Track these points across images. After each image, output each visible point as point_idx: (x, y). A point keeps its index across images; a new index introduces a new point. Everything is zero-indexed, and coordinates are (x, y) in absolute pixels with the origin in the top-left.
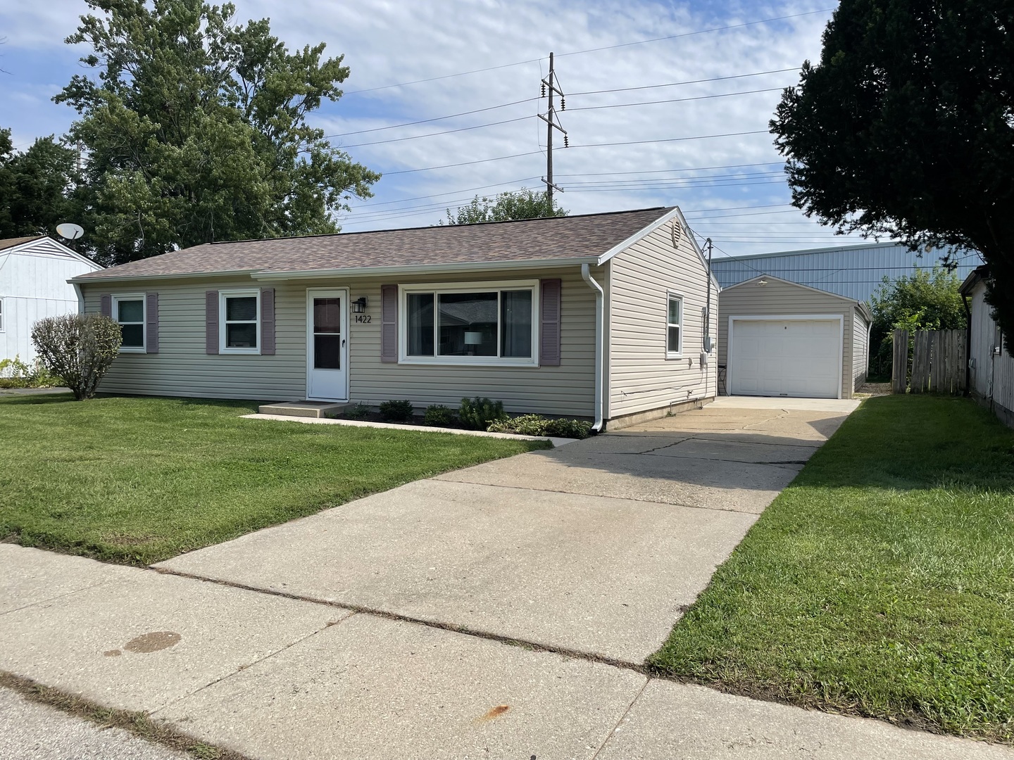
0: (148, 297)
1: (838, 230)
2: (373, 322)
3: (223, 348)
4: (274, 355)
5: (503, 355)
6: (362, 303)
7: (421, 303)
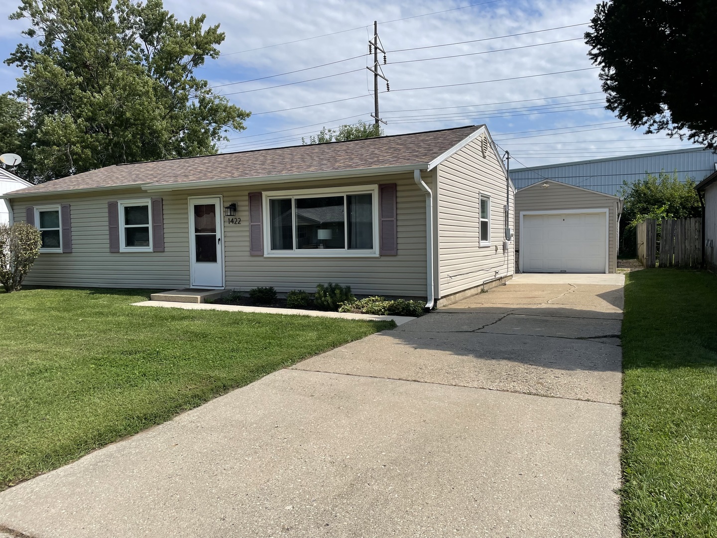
0: (63, 208)
1: (647, 129)
2: (242, 223)
3: (123, 247)
4: (164, 252)
5: (350, 247)
6: (233, 208)
7: (281, 207)
